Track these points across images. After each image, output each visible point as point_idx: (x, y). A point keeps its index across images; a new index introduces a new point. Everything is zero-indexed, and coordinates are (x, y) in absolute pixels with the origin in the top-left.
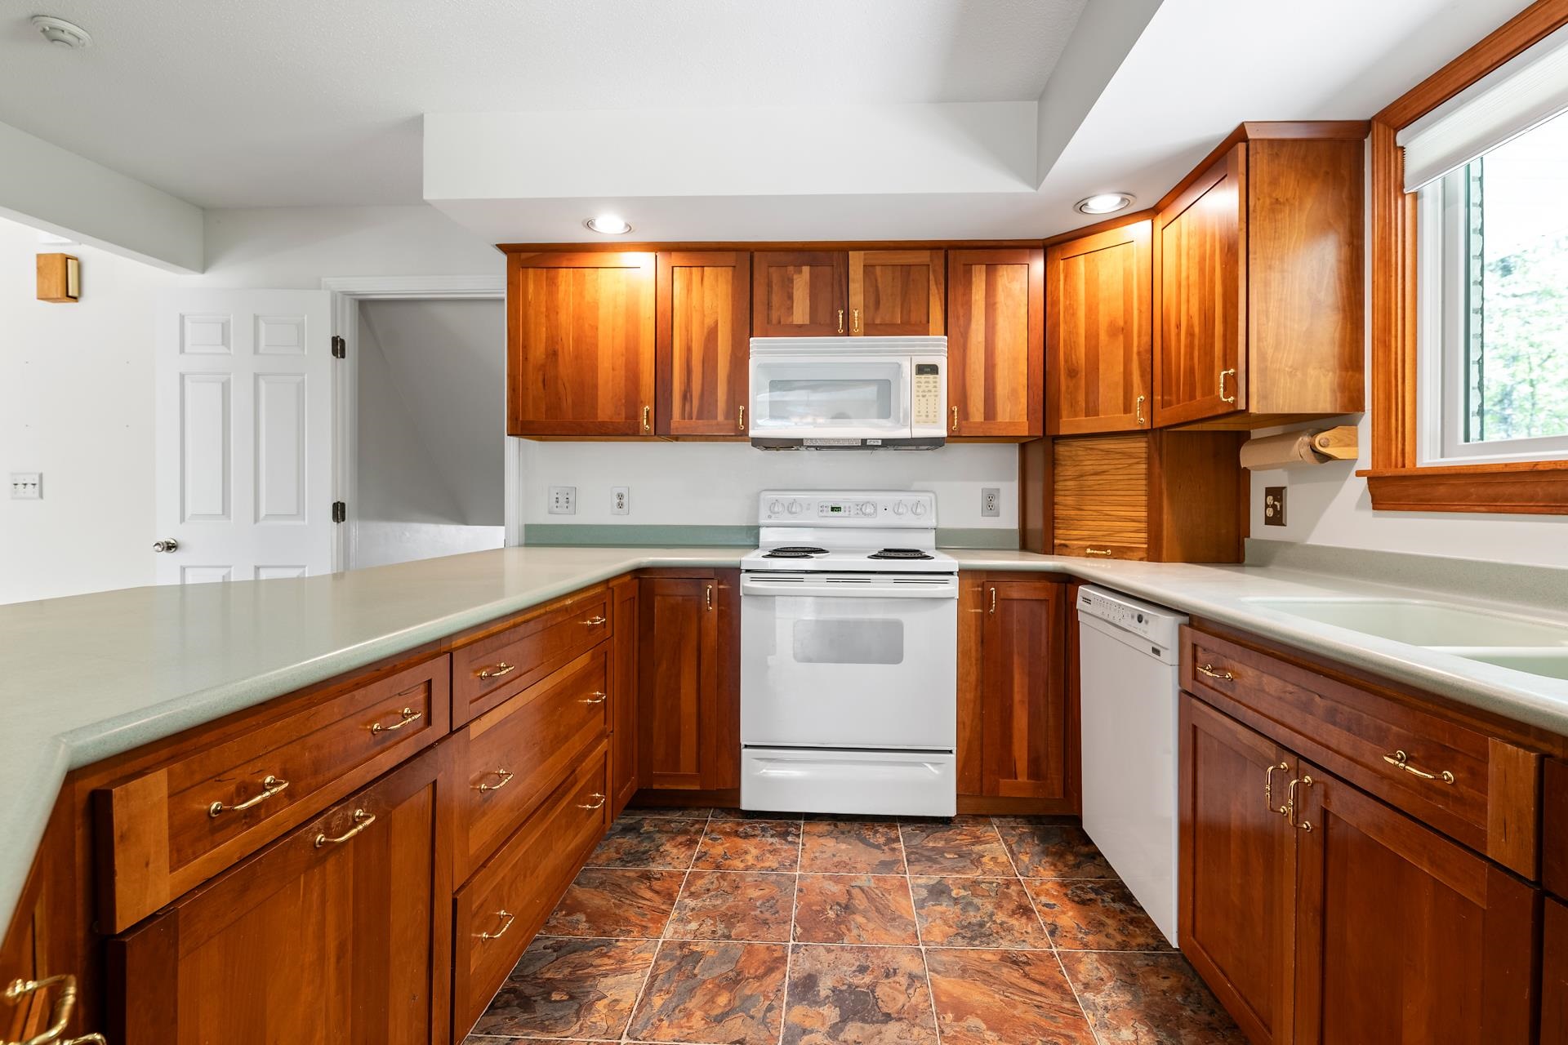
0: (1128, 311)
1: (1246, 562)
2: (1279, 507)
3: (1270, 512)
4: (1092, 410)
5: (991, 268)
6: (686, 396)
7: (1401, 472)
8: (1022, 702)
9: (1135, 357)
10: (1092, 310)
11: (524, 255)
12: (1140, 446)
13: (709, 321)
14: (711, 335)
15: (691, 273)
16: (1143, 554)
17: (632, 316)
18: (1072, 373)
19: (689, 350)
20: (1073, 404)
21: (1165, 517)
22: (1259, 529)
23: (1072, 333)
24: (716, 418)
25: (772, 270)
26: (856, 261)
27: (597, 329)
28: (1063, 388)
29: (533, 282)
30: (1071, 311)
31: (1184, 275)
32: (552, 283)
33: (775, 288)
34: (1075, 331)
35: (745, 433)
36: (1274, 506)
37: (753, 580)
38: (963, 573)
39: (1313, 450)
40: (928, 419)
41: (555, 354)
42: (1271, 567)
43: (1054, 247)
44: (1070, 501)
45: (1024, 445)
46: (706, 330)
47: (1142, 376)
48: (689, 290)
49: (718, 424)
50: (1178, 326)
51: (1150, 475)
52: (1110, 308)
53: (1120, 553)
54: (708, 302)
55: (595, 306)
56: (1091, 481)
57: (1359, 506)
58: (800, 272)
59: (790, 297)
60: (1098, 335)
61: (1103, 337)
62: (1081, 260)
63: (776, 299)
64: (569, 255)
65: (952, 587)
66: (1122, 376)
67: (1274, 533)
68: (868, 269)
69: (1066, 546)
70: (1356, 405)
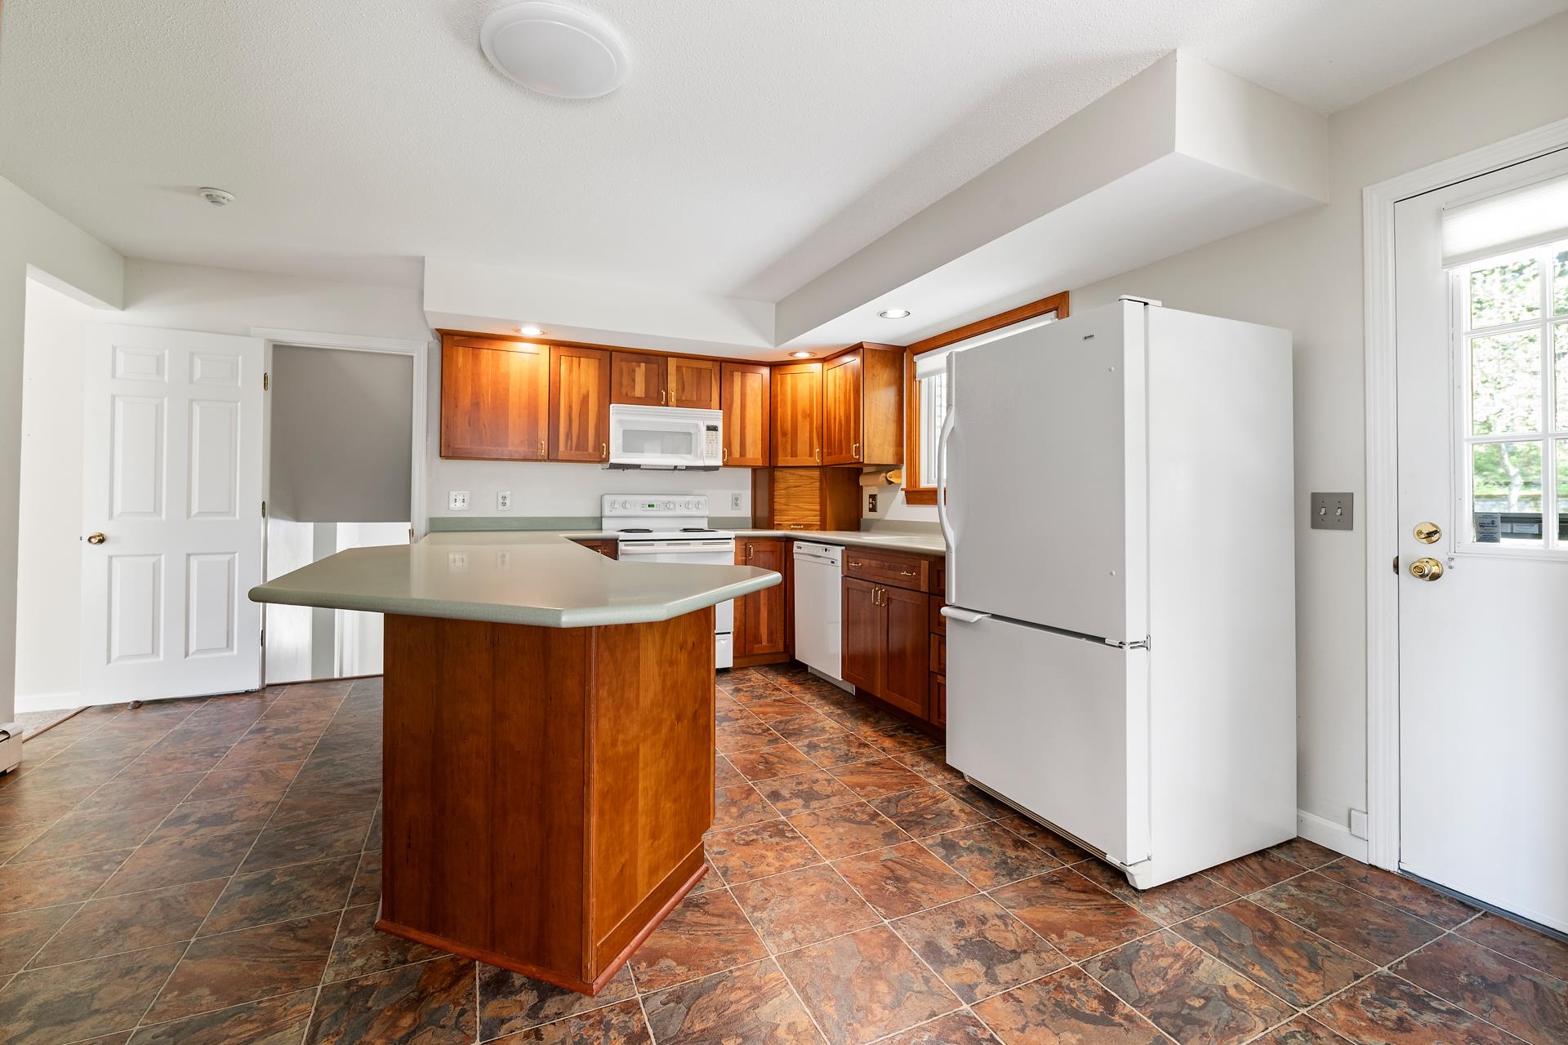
0: (811, 406)
1: (861, 529)
2: (874, 503)
3: (870, 506)
4: (794, 454)
5: (744, 373)
6: (569, 434)
7: (915, 489)
8: (764, 604)
9: (815, 430)
10: (794, 402)
11: (456, 338)
12: (816, 473)
13: (583, 391)
14: (585, 400)
15: (572, 361)
16: (818, 527)
17: (533, 384)
18: (784, 434)
19: (570, 407)
20: (785, 449)
21: (828, 508)
22: (867, 514)
23: (784, 413)
24: (587, 450)
25: (623, 363)
26: (672, 363)
27: (508, 390)
28: (780, 441)
29: (461, 356)
30: (784, 401)
31: (837, 396)
32: (476, 358)
33: (625, 375)
34: (785, 413)
35: (607, 459)
36: (872, 503)
37: (626, 545)
38: (737, 538)
39: (886, 479)
40: (712, 455)
41: (477, 404)
42: (872, 531)
43: (776, 366)
44: (783, 501)
45: (755, 470)
46: (581, 397)
47: (818, 439)
48: (571, 371)
49: (589, 454)
50: (835, 419)
51: (821, 488)
52: (803, 404)
53: (807, 527)
54: (582, 380)
55: (507, 376)
56: (793, 490)
57: (902, 503)
58: (639, 366)
59: (633, 380)
60: (797, 416)
61: (799, 417)
62: (789, 376)
63: (625, 381)
64: (490, 341)
65: (732, 546)
66: (808, 438)
67: (872, 515)
68: (679, 368)
69: (780, 524)
70: (901, 461)
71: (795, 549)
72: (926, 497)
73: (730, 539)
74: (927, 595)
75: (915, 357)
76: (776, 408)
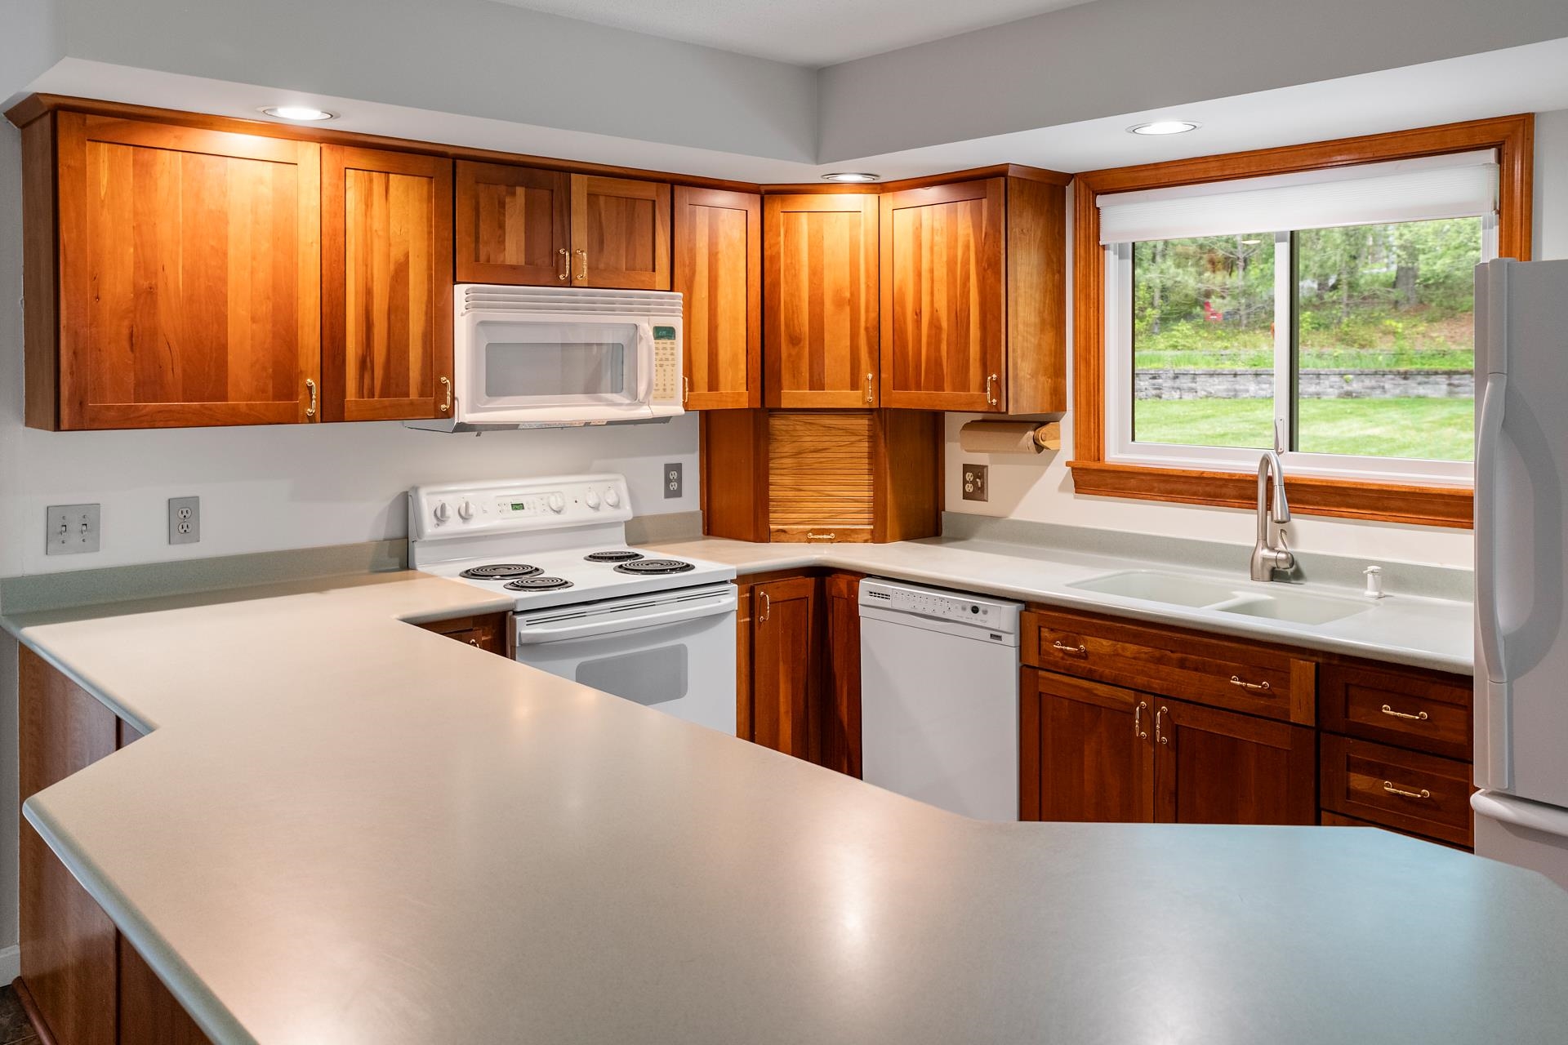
0: (854, 281)
1: (944, 533)
2: (979, 484)
3: (970, 488)
4: (817, 384)
6: (365, 363)
7: (1095, 465)
9: (862, 332)
10: (816, 273)
11: (91, 120)
12: (862, 424)
13: (396, 253)
14: (400, 275)
15: (371, 181)
16: (868, 536)
17: (284, 239)
18: (795, 341)
19: (369, 292)
20: (795, 372)
21: (889, 497)
23: (794, 295)
24: (407, 395)
25: (482, 186)
26: (579, 184)
27: (225, 254)
28: (784, 355)
29: (107, 168)
30: (793, 268)
31: (925, 266)
32: (143, 171)
33: (483, 215)
34: (796, 293)
35: (449, 414)
36: (974, 483)
37: (530, 623)
38: (741, 579)
39: (1035, 443)
40: (665, 397)
41: (151, 291)
42: (975, 540)
43: (768, 195)
44: (788, 480)
46: (392, 267)
47: (870, 352)
48: (368, 204)
49: (412, 403)
50: (917, 314)
51: (873, 455)
52: (836, 277)
53: (844, 536)
54: (394, 227)
55: (220, 218)
56: (810, 458)
57: (1062, 488)
58: (513, 194)
59: (502, 226)
60: (822, 303)
61: (829, 307)
62: (804, 218)
63: (484, 228)
64: (178, 130)
65: (730, 597)
66: (848, 349)
67: (973, 507)
68: (592, 197)
69: (783, 531)
70: (1060, 407)
71: (863, 598)
72: (1133, 482)
73: (725, 582)
74: (1313, 733)
75: (1100, 201)
76: (776, 284)
